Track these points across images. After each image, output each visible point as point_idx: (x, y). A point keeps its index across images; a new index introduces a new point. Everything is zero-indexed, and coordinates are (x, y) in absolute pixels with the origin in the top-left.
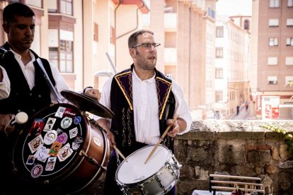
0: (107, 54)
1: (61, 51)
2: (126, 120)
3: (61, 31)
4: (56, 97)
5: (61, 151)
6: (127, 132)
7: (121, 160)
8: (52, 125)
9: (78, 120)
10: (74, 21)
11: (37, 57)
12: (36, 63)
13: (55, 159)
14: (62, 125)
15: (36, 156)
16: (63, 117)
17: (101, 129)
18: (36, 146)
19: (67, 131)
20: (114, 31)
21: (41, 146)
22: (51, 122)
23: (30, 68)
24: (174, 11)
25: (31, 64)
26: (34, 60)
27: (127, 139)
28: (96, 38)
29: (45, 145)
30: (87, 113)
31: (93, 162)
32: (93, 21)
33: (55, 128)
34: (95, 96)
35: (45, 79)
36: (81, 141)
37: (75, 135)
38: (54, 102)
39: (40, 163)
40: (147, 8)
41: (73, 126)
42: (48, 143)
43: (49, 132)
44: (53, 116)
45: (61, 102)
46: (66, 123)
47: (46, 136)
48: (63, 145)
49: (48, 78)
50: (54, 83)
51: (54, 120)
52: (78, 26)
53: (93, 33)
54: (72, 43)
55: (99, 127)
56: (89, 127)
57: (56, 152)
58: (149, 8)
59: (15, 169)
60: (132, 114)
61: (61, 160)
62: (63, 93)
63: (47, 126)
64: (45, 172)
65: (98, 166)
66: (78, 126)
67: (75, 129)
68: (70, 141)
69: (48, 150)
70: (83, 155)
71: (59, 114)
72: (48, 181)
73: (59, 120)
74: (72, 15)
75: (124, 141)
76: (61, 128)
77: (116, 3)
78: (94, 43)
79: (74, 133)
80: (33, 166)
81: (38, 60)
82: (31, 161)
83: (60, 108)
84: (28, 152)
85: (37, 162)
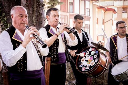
0: (102, 28)
1: (86, 28)
2: (115, 53)
3: (86, 21)
4: (89, 44)
5: (91, 63)
6: (115, 57)
7: (113, 66)
8: (88, 54)
9: (97, 52)
10: (90, 18)
11: (83, 31)
12: (83, 33)
13: (89, 65)
14: (91, 54)
15: (83, 64)
16: (92, 51)
17: (105, 55)
18: (83, 60)
19: (93, 56)
20: (104, 20)
21: (85, 60)
22: (88, 53)
23: (81, 35)
24: (126, 12)
25: (81, 34)
26: (82, 32)
27: (115, 59)
28: (97, 23)
29: (86, 60)
30: (100, 50)
31: (102, 67)
32: (97, 17)
33: (89, 55)
34: (102, 44)
35: (85, 39)
36: (98, 59)
37: (96, 57)
38: (89, 46)
39: (85, 66)
40: (116, 12)
41: (95, 54)
42: (87, 60)
43: (87, 56)
44: (88, 51)
45: (91, 46)
46: (93, 53)
47: (86, 57)
48: (92, 60)
49: (87, 38)
50: (89, 40)
51: (89, 52)
52: (91, 19)
53: (96, 21)
54: (89, 25)
55: (104, 54)
56: (101, 55)
57: (90, 63)
58: (117, 11)
59: (77, 68)
60: (117, 50)
61: (91, 66)
62: (92, 43)
63: (86, 54)
64: (86, 69)
65: (104, 68)
66: (97, 54)
67: (96, 55)
68: (94, 59)
69: (87, 62)
70: (99, 64)
71: (90, 50)
72: (87, 72)
73: (90, 52)
74: (89, 16)
75: (114, 60)
76: (91, 55)
77: (104, 11)
78: (97, 25)
79: (95, 56)
80: (82, 67)
81: (84, 32)
82: (82, 66)
83: (91, 48)
84: (81, 63)
85: (83, 66)
